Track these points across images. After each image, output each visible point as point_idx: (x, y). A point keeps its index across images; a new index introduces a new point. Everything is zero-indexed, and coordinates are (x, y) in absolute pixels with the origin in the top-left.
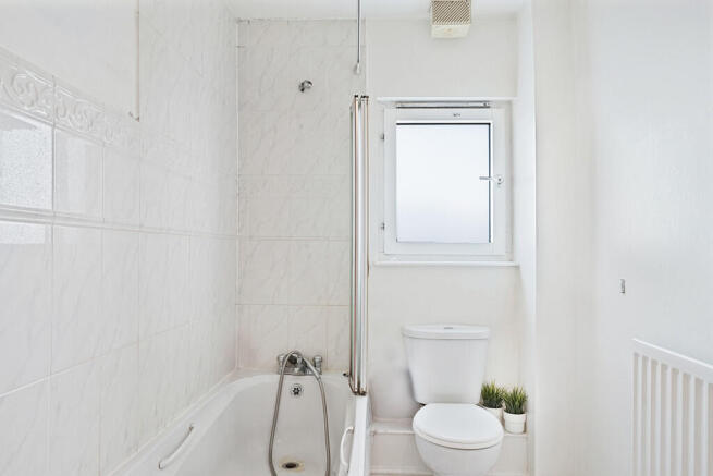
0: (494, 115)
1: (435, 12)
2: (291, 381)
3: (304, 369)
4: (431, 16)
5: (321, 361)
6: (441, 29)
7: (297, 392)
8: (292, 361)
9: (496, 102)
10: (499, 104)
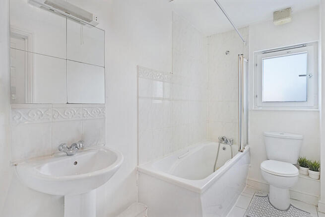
0: (310, 48)
1: (274, 17)
2: (222, 145)
3: (226, 142)
4: (272, 18)
5: (233, 140)
6: (278, 22)
7: (224, 149)
8: (223, 139)
9: (309, 43)
10: (311, 44)
